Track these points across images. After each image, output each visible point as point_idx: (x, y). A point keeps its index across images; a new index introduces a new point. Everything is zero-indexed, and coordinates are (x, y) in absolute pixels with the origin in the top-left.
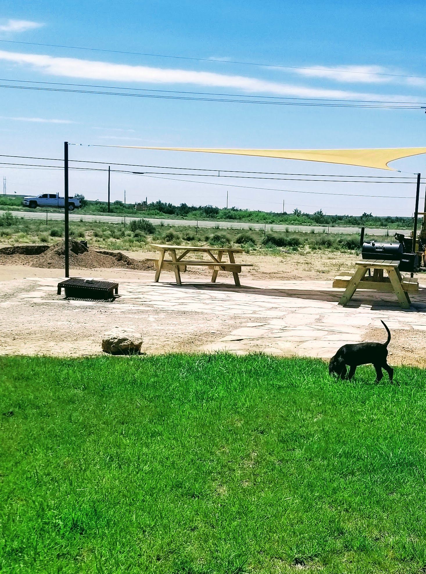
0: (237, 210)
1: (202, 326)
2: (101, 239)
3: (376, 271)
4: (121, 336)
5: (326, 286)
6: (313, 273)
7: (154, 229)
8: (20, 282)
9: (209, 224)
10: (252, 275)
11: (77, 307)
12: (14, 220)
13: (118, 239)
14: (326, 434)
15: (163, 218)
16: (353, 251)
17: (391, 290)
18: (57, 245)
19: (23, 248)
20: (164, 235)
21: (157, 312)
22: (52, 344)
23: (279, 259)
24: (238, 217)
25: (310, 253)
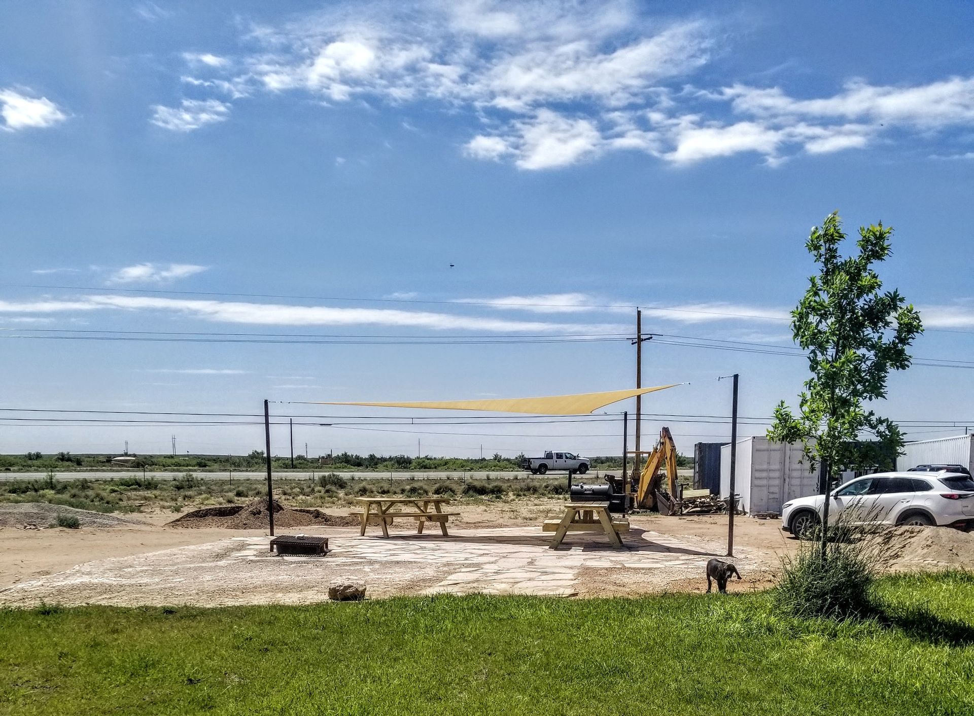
0: (431, 459)
1: (417, 573)
2: (291, 498)
3: (586, 513)
4: (347, 583)
5: (535, 531)
6: (520, 521)
7: (346, 483)
8: (226, 543)
9: (404, 475)
10: (456, 525)
11: (292, 563)
12: (196, 482)
13: (308, 496)
14: (547, 654)
15: (353, 472)
16: (561, 496)
17: (601, 532)
18: (251, 504)
19: (215, 509)
20: (357, 489)
21: (371, 563)
22: (280, 595)
23: (483, 508)
24: (433, 466)
25: (514, 500)
